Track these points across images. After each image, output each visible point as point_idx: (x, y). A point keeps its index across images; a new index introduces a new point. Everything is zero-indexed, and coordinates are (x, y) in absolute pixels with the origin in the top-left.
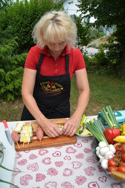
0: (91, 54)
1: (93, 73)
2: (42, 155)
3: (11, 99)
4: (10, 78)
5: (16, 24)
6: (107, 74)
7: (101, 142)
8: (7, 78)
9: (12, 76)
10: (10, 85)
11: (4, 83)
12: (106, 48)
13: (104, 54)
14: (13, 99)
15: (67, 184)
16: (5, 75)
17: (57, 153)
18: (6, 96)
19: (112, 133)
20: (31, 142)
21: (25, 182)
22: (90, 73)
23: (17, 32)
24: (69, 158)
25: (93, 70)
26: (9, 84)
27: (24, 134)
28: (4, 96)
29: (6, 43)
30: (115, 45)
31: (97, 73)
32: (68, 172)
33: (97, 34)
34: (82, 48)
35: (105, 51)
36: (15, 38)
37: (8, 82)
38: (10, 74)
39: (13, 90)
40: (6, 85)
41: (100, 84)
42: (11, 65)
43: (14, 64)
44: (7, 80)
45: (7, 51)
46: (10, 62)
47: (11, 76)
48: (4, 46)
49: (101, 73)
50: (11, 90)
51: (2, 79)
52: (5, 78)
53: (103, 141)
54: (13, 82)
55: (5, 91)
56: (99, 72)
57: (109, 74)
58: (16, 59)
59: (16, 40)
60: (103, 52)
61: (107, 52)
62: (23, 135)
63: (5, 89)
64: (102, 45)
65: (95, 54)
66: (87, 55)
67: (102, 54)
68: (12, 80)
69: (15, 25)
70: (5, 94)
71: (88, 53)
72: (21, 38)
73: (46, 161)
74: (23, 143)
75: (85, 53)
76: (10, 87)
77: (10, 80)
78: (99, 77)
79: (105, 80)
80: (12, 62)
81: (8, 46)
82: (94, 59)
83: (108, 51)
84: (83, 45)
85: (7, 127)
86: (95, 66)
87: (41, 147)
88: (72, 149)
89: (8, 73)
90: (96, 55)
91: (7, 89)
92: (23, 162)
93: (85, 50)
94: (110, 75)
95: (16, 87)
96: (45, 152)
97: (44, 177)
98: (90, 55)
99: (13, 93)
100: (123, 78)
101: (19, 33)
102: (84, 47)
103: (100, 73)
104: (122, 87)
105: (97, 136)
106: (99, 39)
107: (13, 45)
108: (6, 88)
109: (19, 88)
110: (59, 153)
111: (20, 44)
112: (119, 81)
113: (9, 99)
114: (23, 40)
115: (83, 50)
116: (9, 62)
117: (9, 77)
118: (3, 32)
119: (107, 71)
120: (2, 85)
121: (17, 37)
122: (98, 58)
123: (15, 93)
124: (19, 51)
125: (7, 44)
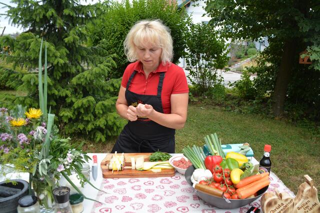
0: (230, 82)
1: (230, 111)
2: (132, 183)
3: (101, 140)
4: (102, 109)
5: (113, 35)
6: (252, 112)
7: (198, 169)
8: (98, 109)
9: (105, 107)
10: (101, 119)
11: (92, 117)
12: (253, 73)
13: (251, 81)
14: (104, 139)
15: (154, 206)
16: (95, 105)
17: (149, 182)
18: (94, 135)
19: (212, 160)
20: (122, 170)
21: (110, 201)
22: (225, 111)
23: (115, 46)
24: (162, 187)
25: (231, 106)
26: (99, 118)
27: (115, 162)
28: (91, 136)
29: (100, 61)
30: (268, 69)
31: (237, 110)
32: (158, 198)
33: (245, 51)
34: (216, 73)
35: (252, 78)
36: (112, 56)
37: (98, 115)
38: (103, 104)
39: (104, 127)
40: (95, 120)
41: (239, 126)
42: (105, 92)
43: (108, 91)
44: (97, 113)
45: (101, 72)
46: (104, 88)
47: (103, 108)
48: (97, 66)
49: (243, 111)
50: (102, 126)
51: (90, 110)
52: (94, 109)
53: (201, 168)
54: (105, 115)
55: (93, 127)
56: (240, 110)
57: (255, 112)
58: (112, 85)
59: (114, 59)
60: (248, 79)
61: (255, 79)
62: (113, 163)
63: (93, 125)
64: (247, 69)
65: (235, 82)
66: (222, 83)
67: (247, 83)
68: (104, 113)
69: (112, 37)
70: (92, 133)
71: (223, 81)
72: (120, 56)
73: (136, 188)
74: (112, 170)
75: (219, 80)
76: (101, 123)
77: (101, 112)
78: (238, 117)
79: (247, 122)
80: (105, 88)
81: (102, 66)
82: (234, 90)
83: (256, 77)
84: (217, 68)
85: (96, 162)
86: (234, 101)
87: (133, 175)
88: (168, 180)
89: (100, 103)
90: (237, 84)
91: (96, 125)
92: (110, 187)
93: (220, 76)
94: (257, 114)
95: (110, 123)
96: (135, 180)
97: (131, 199)
98: (228, 84)
99: (105, 132)
100: (277, 118)
101: (118, 48)
102: (219, 71)
103: (241, 112)
104: (273, 131)
105: (195, 163)
106: (249, 59)
107: (110, 64)
108: (95, 123)
109: (113, 125)
110: (152, 183)
111: (119, 64)
112: (270, 123)
113: (98, 140)
114: (123, 58)
115: (217, 75)
116: (102, 88)
117: (100, 108)
118: (96, 47)
119: (252, 108)
120: (89, 119)
121: (115, 55)
122: (240, 88)
123: (107, 132)
124: (116, 74)
125: (101, 63)
